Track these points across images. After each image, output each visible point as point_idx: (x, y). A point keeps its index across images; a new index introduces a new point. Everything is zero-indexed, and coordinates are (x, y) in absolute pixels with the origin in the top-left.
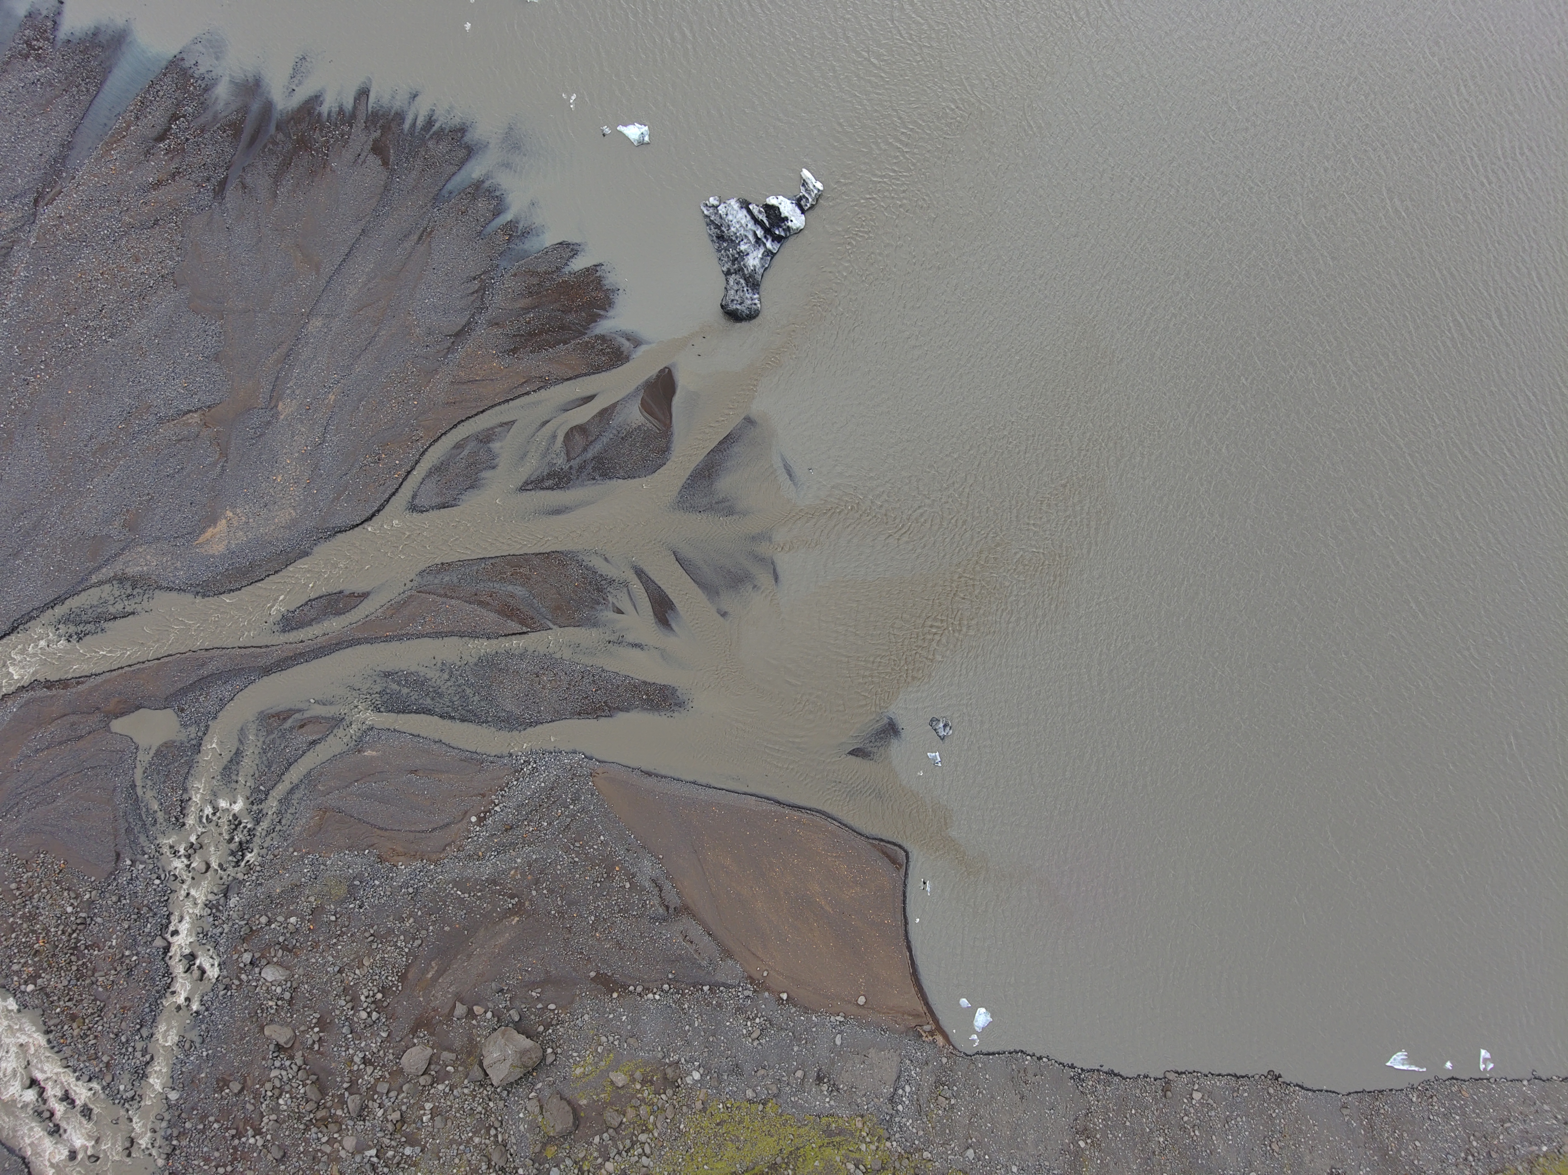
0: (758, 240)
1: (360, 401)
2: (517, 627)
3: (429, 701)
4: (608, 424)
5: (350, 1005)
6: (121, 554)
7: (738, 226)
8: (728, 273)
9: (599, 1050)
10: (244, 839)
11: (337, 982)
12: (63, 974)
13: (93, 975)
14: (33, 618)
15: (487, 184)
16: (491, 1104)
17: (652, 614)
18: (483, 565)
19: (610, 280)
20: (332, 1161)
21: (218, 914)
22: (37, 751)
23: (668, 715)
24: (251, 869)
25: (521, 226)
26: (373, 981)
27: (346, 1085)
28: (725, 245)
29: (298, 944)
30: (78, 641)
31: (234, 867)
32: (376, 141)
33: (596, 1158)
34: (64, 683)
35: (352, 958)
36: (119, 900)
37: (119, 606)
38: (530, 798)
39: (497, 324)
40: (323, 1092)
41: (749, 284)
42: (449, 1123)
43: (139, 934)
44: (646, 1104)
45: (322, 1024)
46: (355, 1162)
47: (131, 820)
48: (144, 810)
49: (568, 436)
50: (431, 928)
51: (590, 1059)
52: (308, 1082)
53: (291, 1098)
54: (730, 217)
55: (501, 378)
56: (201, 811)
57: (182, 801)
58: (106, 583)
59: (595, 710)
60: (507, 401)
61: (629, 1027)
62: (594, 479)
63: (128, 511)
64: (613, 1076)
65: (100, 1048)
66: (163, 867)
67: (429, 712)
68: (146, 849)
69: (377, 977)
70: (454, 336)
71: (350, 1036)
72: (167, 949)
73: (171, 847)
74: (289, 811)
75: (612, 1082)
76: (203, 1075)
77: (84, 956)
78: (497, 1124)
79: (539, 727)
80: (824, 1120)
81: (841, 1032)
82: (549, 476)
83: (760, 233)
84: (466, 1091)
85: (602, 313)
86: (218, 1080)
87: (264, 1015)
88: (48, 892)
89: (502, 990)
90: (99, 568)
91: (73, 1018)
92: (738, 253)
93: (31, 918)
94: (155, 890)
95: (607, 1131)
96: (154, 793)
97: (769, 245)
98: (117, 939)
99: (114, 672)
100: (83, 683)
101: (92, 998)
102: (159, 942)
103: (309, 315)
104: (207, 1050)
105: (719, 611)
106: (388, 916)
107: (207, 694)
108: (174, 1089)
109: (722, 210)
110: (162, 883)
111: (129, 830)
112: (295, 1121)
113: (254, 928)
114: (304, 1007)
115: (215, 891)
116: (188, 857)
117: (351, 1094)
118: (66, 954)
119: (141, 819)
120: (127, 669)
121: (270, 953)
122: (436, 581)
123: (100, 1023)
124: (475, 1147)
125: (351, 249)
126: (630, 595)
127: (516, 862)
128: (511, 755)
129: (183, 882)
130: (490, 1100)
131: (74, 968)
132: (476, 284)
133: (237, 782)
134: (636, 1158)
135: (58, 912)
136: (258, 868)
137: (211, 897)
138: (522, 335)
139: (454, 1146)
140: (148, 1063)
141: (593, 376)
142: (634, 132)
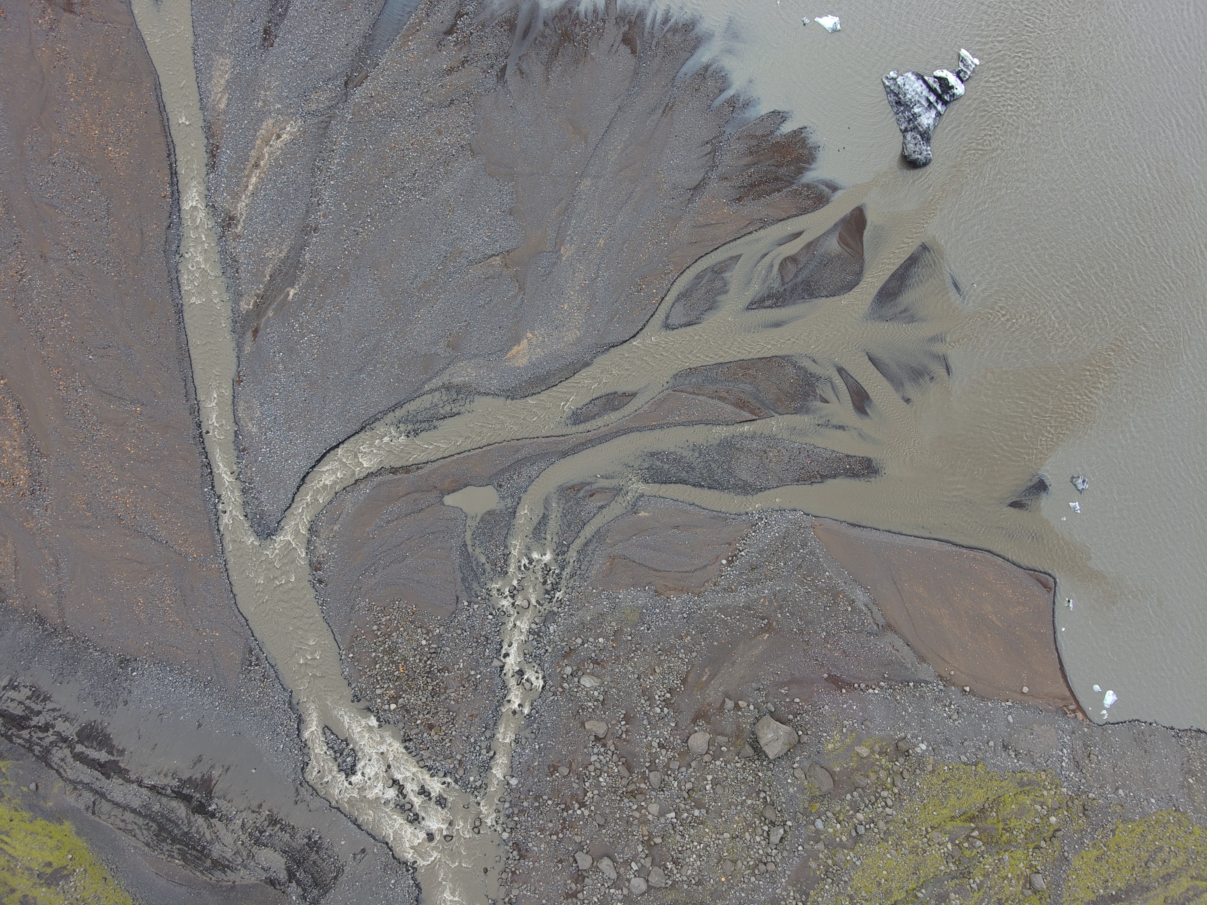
0: (930, 103)
1: (624, 243)
2: (749, 416)
3: (684, 473)
4: (813, 254)
5: (648, 703)
6: (447, 368)
7: (913, 94)
8: (906, 130)
9: (844, 731)
10: (554, 581)
11: (637, 687)
12: (421, 694)
13: (445, 692)
14: (378, 419)
15: (714, 66)
16: (760, 774)
17: (851, 402)
18: (721, 369)
19: (813, 139)
20: (641, 823)
21: (539, 639)
22: (388, 522)
23: (866, 480)
24: (562, 604)
25: (741, 100)
26: (663, 684)
27: (647, 764)
28: (902, 109)
29: (605, 659)
30: (415, 437)
31: (549, 603)
32: (625, 34)
33: (848, 811)
34: (406, 469)
35: (646, 667)
36: (463, 633)
37: (448, 408)
38: (769, 545)
39: (726, 178)
40: (630, 770)
41: (925, 139)
42: (727, 790)
43: (481, 658)
44: (883, 769)
45: (627, 718)
46: (661, 823)
47: (465, 571)
48: (475, 563)
49: (782, 265)
50: (703, 643)
51: (837, 737)
52: (621, 763)
53: (608, 776)
54: (907, 87)
55: (731, 221)
56: (519, 561)
57: (504, 555)
58: (436, 390)
59: (810, 477)
60: (735, 239)
61: (861, 714)
62: (803, 298)
63: (450, 334)
64: (857, 749)
65: (453, 748)
66: (493, 606)
67: (684, 482)
68: (478, 593)
69: (667, 681)
70: (693, 189)
71: (649, 726)
72: (502, 668)
73: (498, 590)
74: (586, 560)
75: (858, 754)
76: (536, 764)
77: (437, 677)
78: (767, 789)
79: (767, 492)
80: (1018, 775)
81: (1010, 713)
82: (769, 297)
83: (932, 98)
84: (738, 765)
85: (806, 166)
86: (549, 767)
87: (585, 713)
88: (404, 631)
89: (759, 689)
90: (430, 379)
91: (431, 727)
92: (913, 115)
93: (391, 651)
94: (489, 623)
95: (855, 790)
96: (482, 550)
97: (939, 107)
98: (463, 662)
99: (446, 459)
100: (421, 468)
101: (447, 710)
102: (496, 663)
103: (582, 176)
104: (539, 744)
105: (903, 398)
106: (670, 635)
107: (519, 473)
108: (513, 777)
109: (900, 81)
110: (494, 618)
111: (464, 580)
112: (612, 794)
113: (572, 648)
114: (613, 706)
115: (537, 622)
116: (513, 597)
117: (650, 771)
118: (423, 677)
119: (473, 570)
120: (458, 456)
121: (584, 666)
122: (686, 382)
123: (453, 729)
124: (748, 807)
125: (611, 122)
126: (833, 389)
127: (764, 593)
128: (747, 513)
129: (509, 616)
130: (759, 771)
131: (430, 688)
132: (709, 148)
133: (545, 539)
134: (881, 809)
135: (414, 645)
136: (568, 603)
137: (533, 626)
138: (746, 187)
139: (733, 807)
140: (492, 758)
141: (800, 217)
142: (828, 22)
